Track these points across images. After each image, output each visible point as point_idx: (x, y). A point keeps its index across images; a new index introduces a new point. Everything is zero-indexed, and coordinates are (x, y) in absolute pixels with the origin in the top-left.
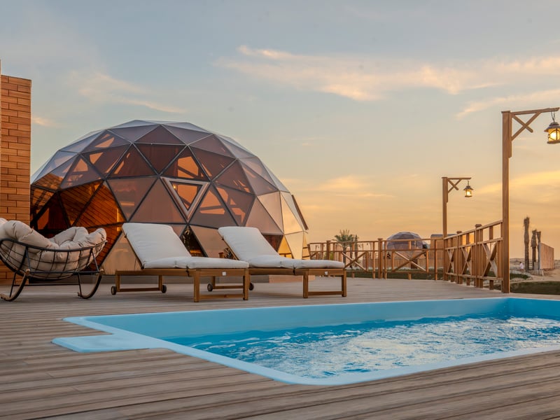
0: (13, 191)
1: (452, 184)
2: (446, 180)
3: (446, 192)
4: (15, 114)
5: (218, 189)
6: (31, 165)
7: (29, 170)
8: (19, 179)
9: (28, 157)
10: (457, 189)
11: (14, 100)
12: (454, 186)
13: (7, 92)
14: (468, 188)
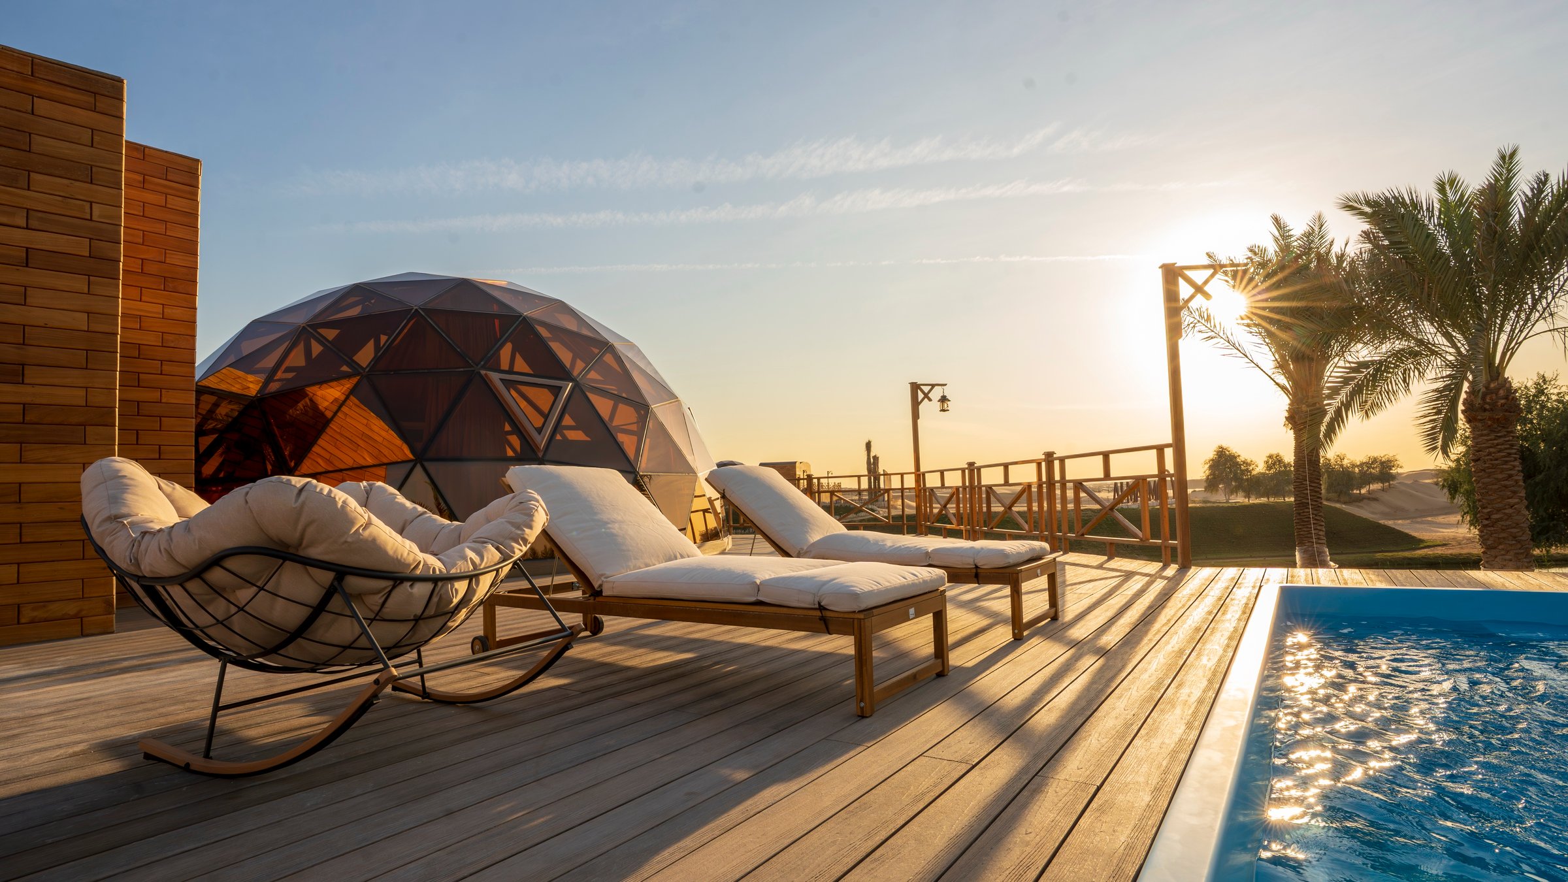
0: (154, 395)
1: (923, 392)
2: (915, 387)
3: (916, 404)
4: (160, 228)
5: (588, 394)
6: (198, 338)
7: (193, 349)
8: (167, 368)
9: (192, 323)
10: (930, 400)
11: (158, 199)
12: (926, 396)
13: (141, 179)
14: (944, 399)
